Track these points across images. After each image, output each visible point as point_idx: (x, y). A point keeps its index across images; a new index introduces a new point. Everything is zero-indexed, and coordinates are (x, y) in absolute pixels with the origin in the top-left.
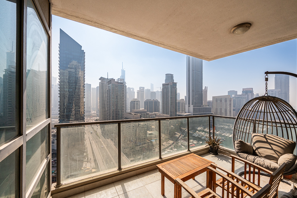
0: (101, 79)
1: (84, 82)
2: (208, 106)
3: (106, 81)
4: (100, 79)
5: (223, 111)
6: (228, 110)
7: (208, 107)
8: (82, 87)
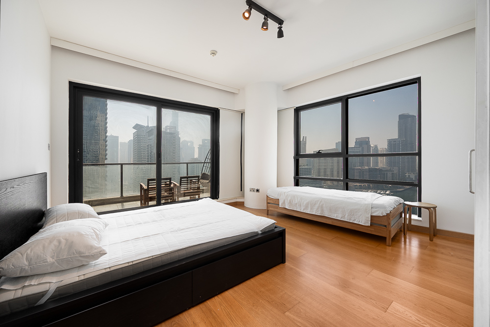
0: (137, 127)
1: (106, 133)
2: (307, 165)
3: (145, 131)
4: (134, 128)
5: (328, 172)
6: (335, 171)
7: (306, 167)
8: (101, 142)
